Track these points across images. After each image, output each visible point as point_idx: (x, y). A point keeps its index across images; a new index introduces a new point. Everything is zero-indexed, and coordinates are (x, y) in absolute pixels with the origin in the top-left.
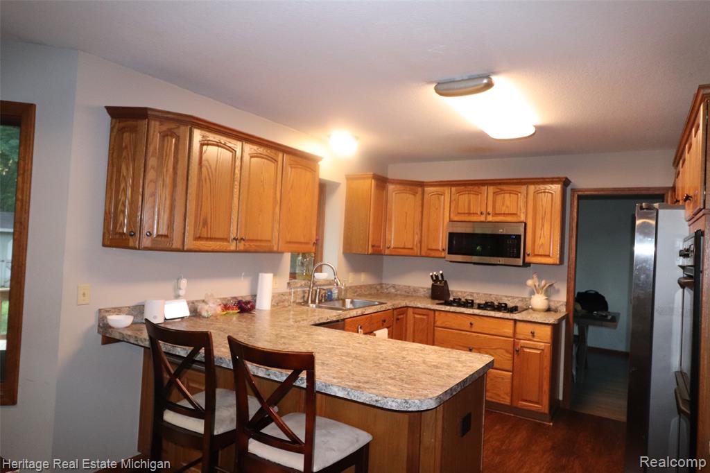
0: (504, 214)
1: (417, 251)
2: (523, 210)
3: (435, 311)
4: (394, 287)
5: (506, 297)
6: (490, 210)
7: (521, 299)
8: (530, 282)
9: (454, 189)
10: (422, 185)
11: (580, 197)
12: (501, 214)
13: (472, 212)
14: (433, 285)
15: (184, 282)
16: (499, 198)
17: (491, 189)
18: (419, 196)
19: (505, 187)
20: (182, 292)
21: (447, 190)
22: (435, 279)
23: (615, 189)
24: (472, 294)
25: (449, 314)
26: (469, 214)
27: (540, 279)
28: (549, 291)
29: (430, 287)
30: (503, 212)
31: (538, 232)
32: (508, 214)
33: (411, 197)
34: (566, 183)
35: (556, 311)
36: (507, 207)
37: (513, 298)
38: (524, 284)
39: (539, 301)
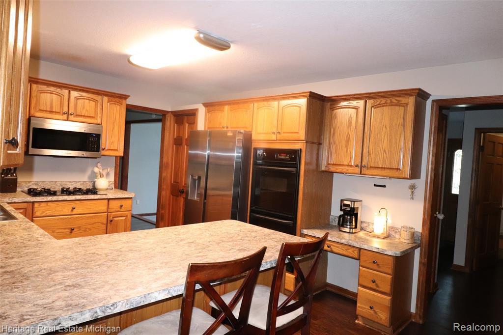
0: (84, 116)
2: (100, 115)
3: (33, 203)
5: (70, 182)
7: (82, 183)
9: (34, 86)
12: (82, 116)
13: (54, 110)
16: (80, 102)
17: (73, 93)
19: (85, 94)
25: (50, 204)
26: (51, 112)
27: (104, 167)
30: (83, 114)
32: (87, 116)
36: (87, 111)
37: (76, 182)
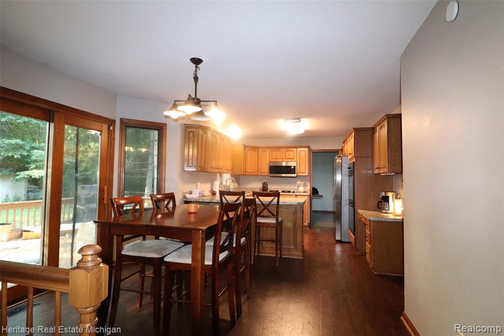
1: (257, 173)
4: (245, 188)
6: (284, 157)
7: (295, 189)
8: (298, 183)
9: (270, 150)
10: (258, 148)
11: (313, 152)
12: (288, 158)
14: (263, 186)
15: (199, 184)
16: (287, 153)
17: (284, 150)
18: (257, 152)
19: (289, 149)
20: (198, 187)
21: (268, 150)
22: (264, 184)
23: (323, 150)
24: (276, 189)
26: (276, 159)
27: (301, 181)
28: (305, 185)
29: (262, 187)
31: (301, 165)
32: (291, 158)
33: (254, 152)
34: (309, 148)
35: (307, 192)
36: (290, 156)
38: (296, 184)
39: (301, 189)
